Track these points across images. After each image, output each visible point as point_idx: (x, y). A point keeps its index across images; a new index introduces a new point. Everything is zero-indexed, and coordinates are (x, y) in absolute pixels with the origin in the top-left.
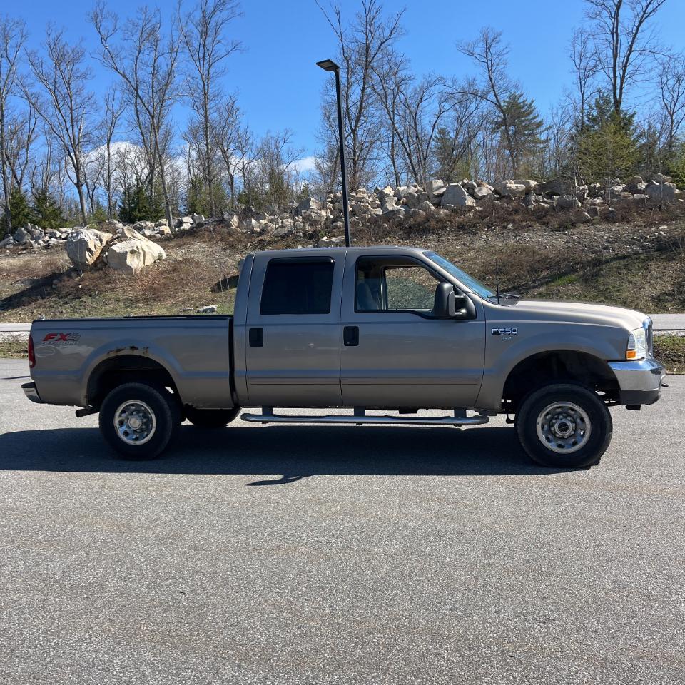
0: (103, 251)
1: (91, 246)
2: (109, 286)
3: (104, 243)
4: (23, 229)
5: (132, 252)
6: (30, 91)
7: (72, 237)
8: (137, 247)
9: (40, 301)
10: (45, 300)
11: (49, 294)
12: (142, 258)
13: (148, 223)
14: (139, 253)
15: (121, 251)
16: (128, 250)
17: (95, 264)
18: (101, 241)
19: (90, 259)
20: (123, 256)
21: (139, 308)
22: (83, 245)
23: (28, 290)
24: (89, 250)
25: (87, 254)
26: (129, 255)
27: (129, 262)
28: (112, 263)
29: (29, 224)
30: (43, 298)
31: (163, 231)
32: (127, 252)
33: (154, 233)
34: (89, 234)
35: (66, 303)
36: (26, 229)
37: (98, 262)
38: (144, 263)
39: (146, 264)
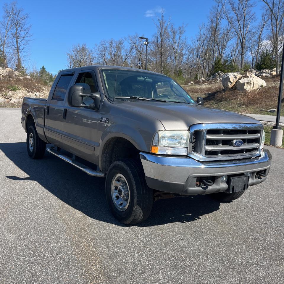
0: (236, 82)
1: (231, 80)
2: (234, 97)
3: (238, 79)
4: (217, 73)
5: (248, 83)
6: (229, 16)
7: (224, 76)
8: (250, 81)
9: (208, 102)
10: (210, 102)
11: (212, 100)
12: (252, 85)
13: (267, 70)
14: (251, 83)
15: (243, 82)
16: (246, 82)
17: (232, 88)
18: (236, 78)
19: (230, 85)
20: (243, 84)
21: (243, 107)
22: (228, 79)
23: (207, 97)
24: (230, 82)
25: (229, 83)
26: (246, 84)
27: (245, 87)
28: (238, 87)
29: (219, 71)
30: (209, 101)
31: (272, 74)
32: (245, 83)
33: (268, 75)
34: (232, 75)
35: (216, 103)
36: (218, 74)
37: (234, 87)
38: (253, 88)
39: (254, 88)
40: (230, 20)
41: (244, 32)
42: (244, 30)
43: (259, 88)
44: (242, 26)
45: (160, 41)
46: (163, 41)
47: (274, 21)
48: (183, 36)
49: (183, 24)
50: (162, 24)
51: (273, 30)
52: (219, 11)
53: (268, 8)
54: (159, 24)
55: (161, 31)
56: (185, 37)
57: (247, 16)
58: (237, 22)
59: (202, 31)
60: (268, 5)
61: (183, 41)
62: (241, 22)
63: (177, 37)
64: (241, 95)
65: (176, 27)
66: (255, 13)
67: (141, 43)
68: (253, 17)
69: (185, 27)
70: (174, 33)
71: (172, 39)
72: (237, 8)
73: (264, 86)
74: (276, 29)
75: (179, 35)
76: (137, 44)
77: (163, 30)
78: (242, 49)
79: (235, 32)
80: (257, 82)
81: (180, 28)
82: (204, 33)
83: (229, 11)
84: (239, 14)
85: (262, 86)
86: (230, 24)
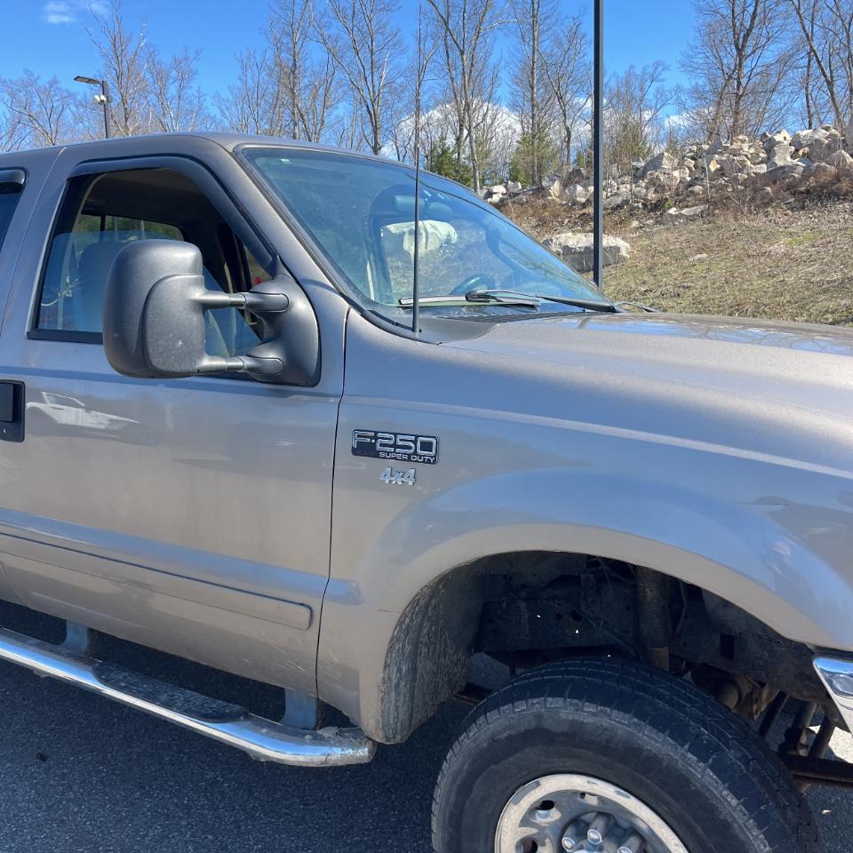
6: (326, 34)
15: (398, 232)
20: (400, 237)
32: (404, 233)
38: (426, 247)
39: (429, 249)
40: (330, 45)
41: (376, 83)
42: (375, 78)
43: (441, 246)
44: (368, 66)
45: (120, 101)
46: (129, 101)
47: (455, 54)
48: (191, 87)
49: (186, 51)
50: (118, 44)
51: (452, 79)
52: (298, 16)
53: (435, 15)
54: (107, 45)
55: (116, 67)
56: (199, 92)
57: (378, 38)
58: (351, 53)
59: (249, 74)
60: (437, 8)
61: (191, 103)
62: (364, 53)
63: (172, 90)
64: (398, 268)
65: (165, 58)
66: (398, 30)
67: (49, 105)
68: (395, 40)
69: (195, 59)
70: (161, 77)
71: (155, 98)
72: (349, 12)
73: (453, 242)
74: (460, 76)
75: (177, 84)
76: (35, 110)
77: (125, 64)
78: (375, 133)
79: (350, 83)
80: (434, 231)
81: (177, 62)
82: (256, 80)
83: (326, 20)
84: (355, 29)
85: (448, 241)
86: (331, 56)
